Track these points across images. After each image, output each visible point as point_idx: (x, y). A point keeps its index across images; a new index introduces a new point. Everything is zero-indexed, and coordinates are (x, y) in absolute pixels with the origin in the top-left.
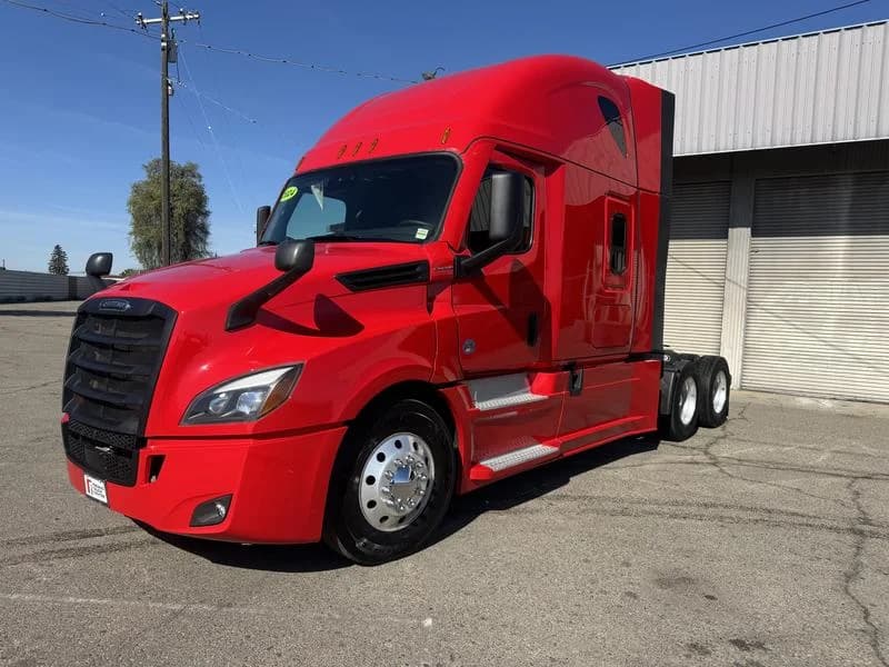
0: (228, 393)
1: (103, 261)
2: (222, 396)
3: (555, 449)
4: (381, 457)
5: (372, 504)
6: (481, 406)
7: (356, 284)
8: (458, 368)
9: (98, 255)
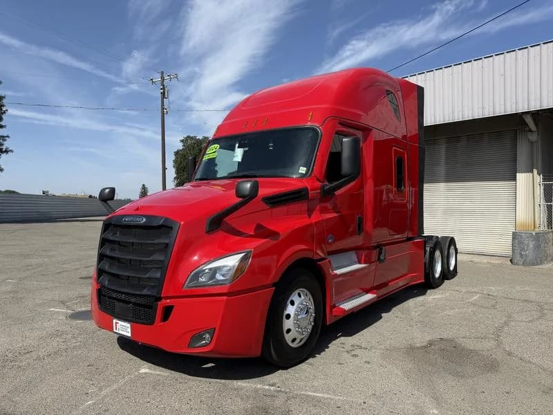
0: (210, 269)
1: (109, 192)
2: (207, 271)
3: (375, 295)
4: (292, 303)
5: (289, 331)
6: (338, 272)
7: (271, 203)
8: (325, 250)
9: (107, 188)
